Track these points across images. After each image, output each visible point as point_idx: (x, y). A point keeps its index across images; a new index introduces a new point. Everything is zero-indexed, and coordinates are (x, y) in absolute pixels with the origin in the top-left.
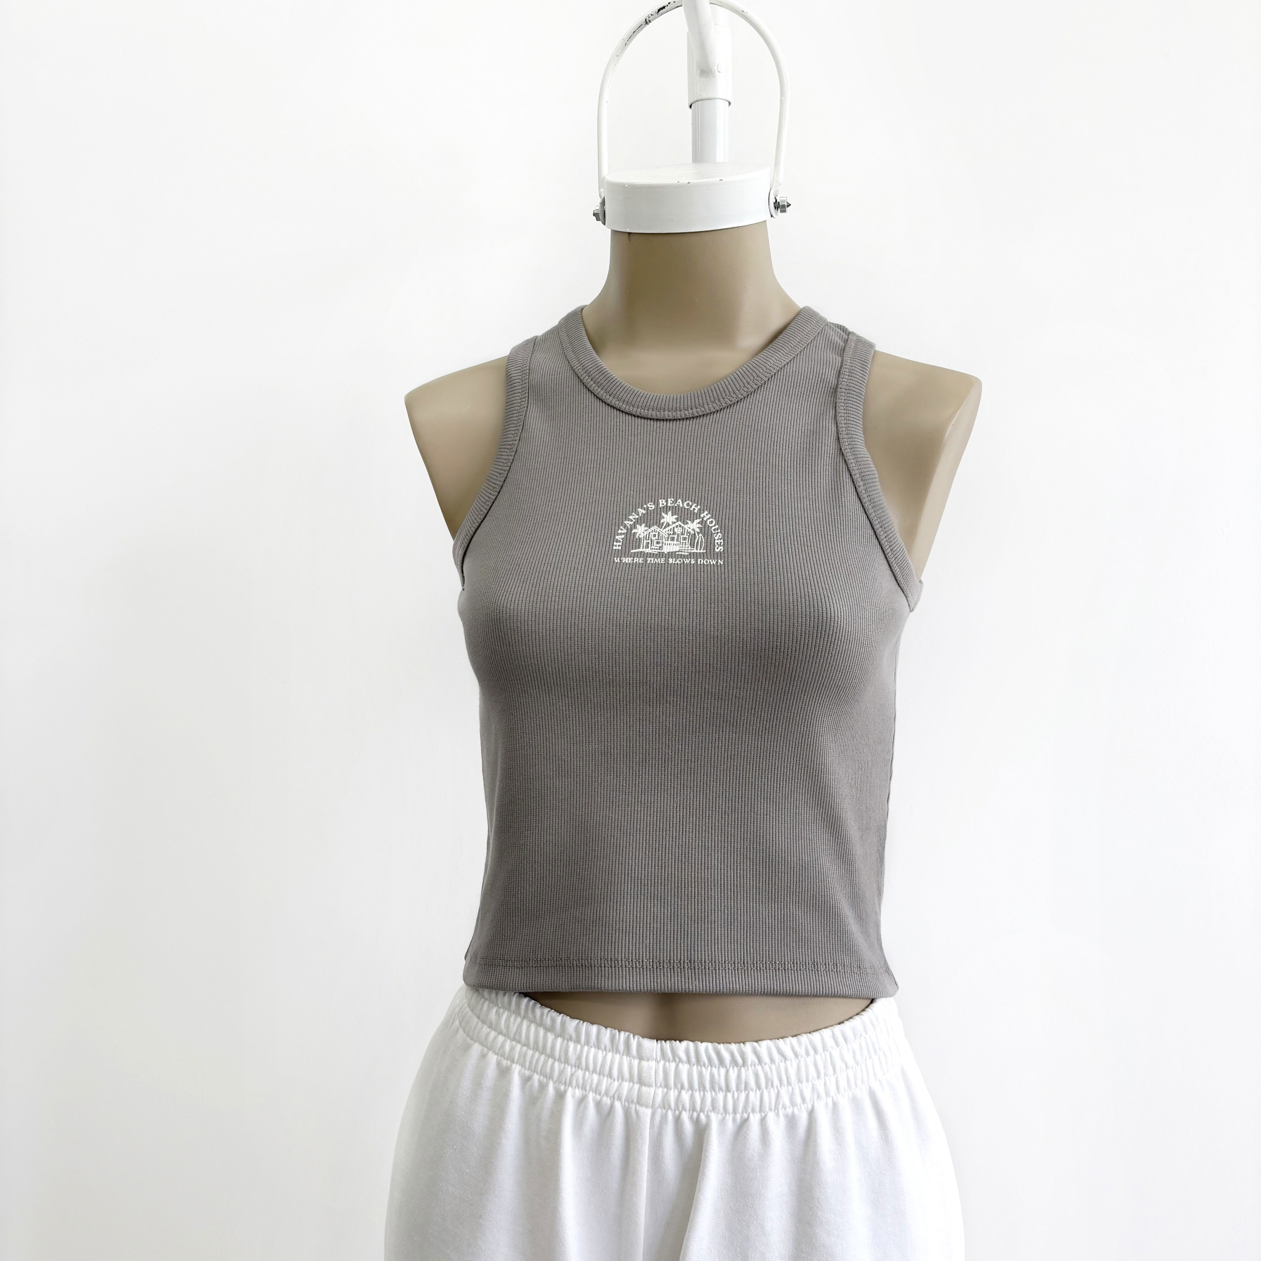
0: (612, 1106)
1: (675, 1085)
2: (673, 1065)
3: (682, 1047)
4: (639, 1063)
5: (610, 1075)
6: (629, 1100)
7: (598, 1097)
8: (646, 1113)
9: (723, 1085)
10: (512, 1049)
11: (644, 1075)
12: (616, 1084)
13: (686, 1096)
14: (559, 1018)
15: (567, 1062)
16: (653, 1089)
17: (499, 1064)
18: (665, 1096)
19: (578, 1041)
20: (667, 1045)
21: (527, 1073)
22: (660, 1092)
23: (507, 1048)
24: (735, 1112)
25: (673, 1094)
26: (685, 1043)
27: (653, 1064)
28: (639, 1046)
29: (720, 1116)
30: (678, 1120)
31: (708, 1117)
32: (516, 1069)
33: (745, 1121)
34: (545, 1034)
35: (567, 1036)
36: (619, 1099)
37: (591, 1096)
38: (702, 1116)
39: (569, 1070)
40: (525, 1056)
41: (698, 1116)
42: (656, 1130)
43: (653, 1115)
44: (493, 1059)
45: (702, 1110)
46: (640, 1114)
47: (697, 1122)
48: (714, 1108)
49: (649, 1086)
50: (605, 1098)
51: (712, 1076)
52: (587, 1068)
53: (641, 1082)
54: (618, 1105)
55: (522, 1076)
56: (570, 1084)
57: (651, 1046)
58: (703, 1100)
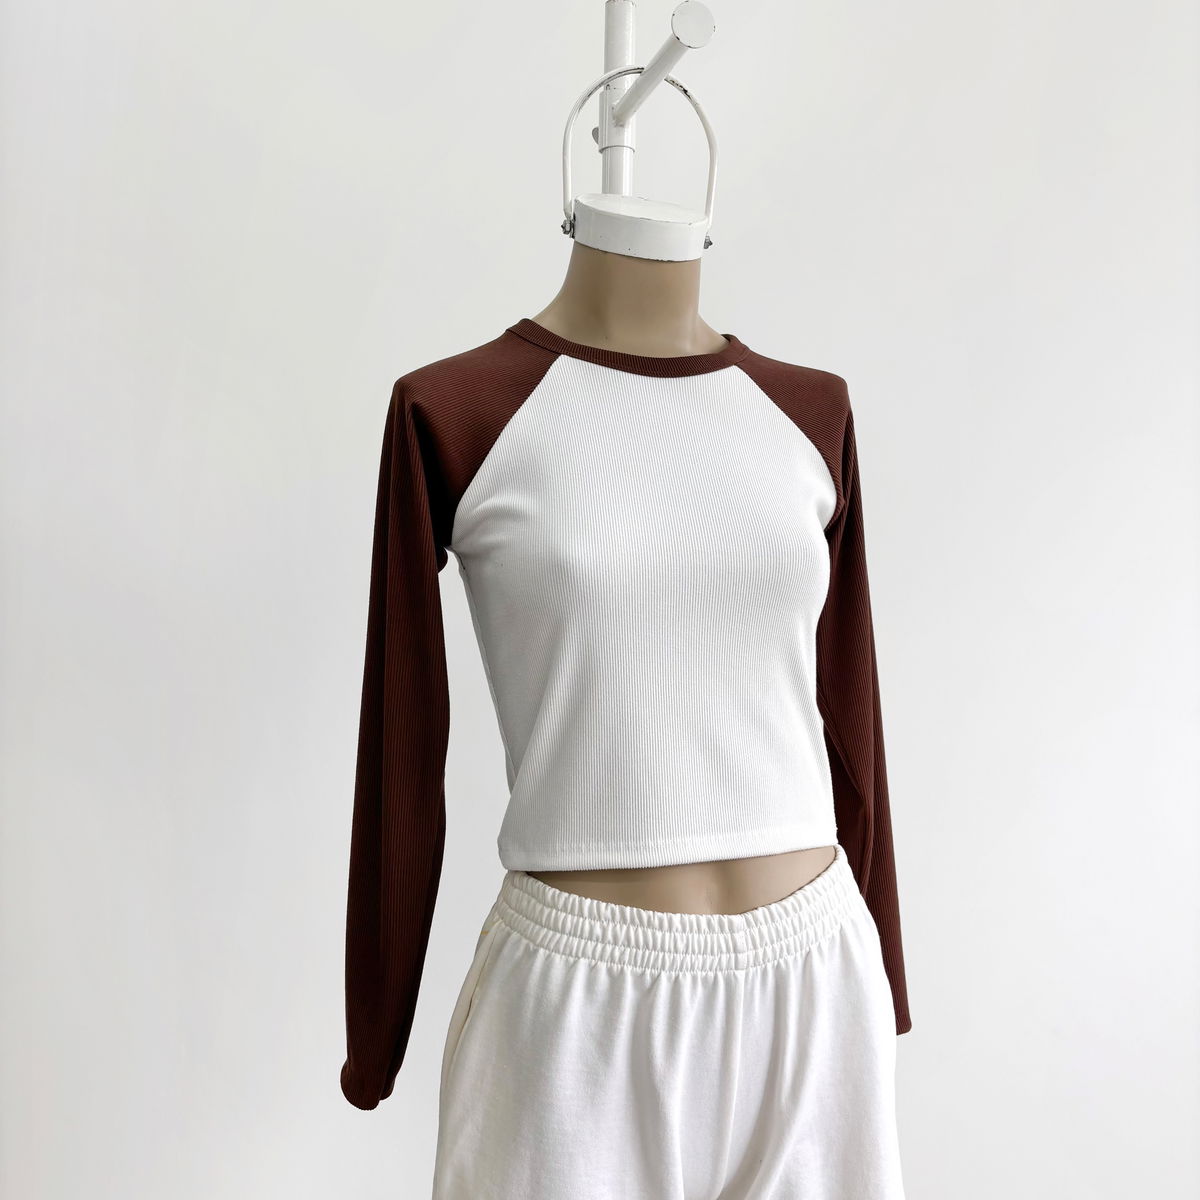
0: (716, 977)
1: (761, 946)
2: (756, 930)
3: (760, 912)
4: (733, 939)
5: (712, 953)
6: (728, 967)
7: (704, 974)
8: (741, 974)
9: (792, 933)
10: (622, 954)
11: (739, 944)
12: (717, 960)
13: (769, 950)
14: (665, 916)
15: (676, 951)
16: (746, 954)
17: (610, 971)
18: (756, 956)
19: (684, 930)
20: (749, 915)
21: (639, 970)
22: (751, 954)
23: (617, 954)
24: (801, 950)
25: (760, 952)
26: (760, 909)
27: (742, 933)
28: (731, 923)
29: (793, 957)
30: (764, 973)
31: (786, 962)
32: (628, 970)
33: (809, 954)
34: (654, 935)
35: (674, 929)
36: (721, 970)
37: (699, 973)
38: (782, 961)
39: (679, 958)
40: (635, 957)
41: (779, 963)
42: (749, 987)
43: (747, 975)
44: (603, 967)
45: (781, 957)
46: (739, 976)
47: (778, 968)
48: (788, 952)
49: (743, 952)
50: (709, 973)
51: (785, 929)
52: (693, 952)
53: (736, 951)
54: (720, 974)
55: (634, 974)
56: (681, 969)
57: (738, 920)
58: (781, 949)
